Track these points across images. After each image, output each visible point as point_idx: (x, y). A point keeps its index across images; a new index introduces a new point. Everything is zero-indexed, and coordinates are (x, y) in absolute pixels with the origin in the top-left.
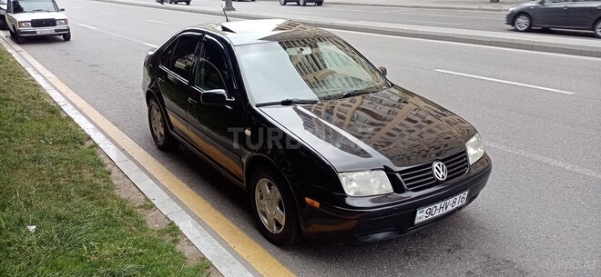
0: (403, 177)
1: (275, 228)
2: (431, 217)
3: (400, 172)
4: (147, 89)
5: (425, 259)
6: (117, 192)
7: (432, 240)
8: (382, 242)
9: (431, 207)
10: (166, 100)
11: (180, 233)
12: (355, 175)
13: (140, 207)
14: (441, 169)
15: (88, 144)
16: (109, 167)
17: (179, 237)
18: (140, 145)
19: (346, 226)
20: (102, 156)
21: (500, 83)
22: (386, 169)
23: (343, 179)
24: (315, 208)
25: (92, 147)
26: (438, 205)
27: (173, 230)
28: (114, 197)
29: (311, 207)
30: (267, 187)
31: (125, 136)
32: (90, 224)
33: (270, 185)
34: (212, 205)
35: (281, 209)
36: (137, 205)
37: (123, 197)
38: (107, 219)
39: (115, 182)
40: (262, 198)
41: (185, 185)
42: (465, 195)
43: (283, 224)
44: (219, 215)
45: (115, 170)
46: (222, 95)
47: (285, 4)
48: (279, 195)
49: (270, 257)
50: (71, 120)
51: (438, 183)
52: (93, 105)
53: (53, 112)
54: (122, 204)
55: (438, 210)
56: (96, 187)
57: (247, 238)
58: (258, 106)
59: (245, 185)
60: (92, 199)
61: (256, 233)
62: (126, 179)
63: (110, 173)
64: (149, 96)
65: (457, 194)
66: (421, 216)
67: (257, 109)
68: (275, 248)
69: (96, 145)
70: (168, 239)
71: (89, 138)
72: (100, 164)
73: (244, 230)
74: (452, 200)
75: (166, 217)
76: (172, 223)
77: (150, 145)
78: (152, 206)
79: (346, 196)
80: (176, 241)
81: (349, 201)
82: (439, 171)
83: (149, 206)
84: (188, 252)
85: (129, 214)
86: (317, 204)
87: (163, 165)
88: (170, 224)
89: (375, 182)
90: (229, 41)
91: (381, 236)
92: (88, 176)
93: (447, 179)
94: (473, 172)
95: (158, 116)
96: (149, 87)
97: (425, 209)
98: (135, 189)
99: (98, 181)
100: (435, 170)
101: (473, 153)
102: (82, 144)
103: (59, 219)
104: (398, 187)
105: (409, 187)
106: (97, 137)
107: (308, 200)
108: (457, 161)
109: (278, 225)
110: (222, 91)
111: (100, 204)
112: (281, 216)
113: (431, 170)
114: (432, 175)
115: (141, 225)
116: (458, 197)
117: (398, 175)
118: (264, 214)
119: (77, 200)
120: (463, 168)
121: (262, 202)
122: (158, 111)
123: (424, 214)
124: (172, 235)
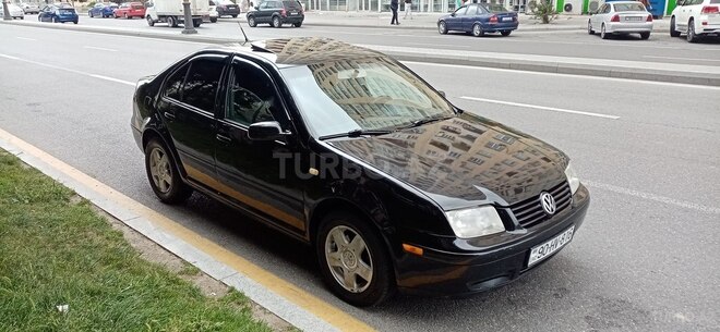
0: (515, 212)
1: (355, 285)
2: (542, 256)
3: (511, 207)
4: (144, 128)
5: (535, 307)
6: (143, 257)
8: (495, 289)
9: (544, 245)
10: (176, 143)
11: (248, 299)
12: (461, 214)
13: (181, 273)
14: (549, 202)
15: (76, 200)
16: (116, 227)
17: (248, 305)
18: (136, 200)
19: (453, 275)
22: (496, 206)
23: (448, 215)
24: (418, 255)
25: (82, 204)
26: (550, 243)
27: (237, 297)
28: (146, 263)
29: (412, 255)
30: (344, 237)
31: (112, 190)
32: (135, 297)
33: (347, 233)
34: (259, 265)
35: (365, 261)
36: (177, 271)
39: (134, 245)
40: (335, 249)
41: (215, 245)
42: (570, 230)
43: (369, 278)
44: (272, 276)
45: (125, 229)
46: (274, 129)
47: (255, 26)
48: (363, 244)
49: (355, 322)
51: (548, 217)
52: (52, 153)
53: (10, 163)
54: (161, 270)
55: (549, 248)
57: (319, 302)
58: (321, 139)
59: (308, 238)
60: (120, 267)
62: (146, 241)
63: (121, 235)
64: (148, 139)
65: (565, 228)
66: (535, 256)
67: (322, 143)
68: (356, 310)
69: (85, 202)
70: (237, 308)
71: (74, 194)
72: (103, 222)
73: (311, 293)
74: (561, 236)
75: (221, 283)
76: (232, 289)
77: (148, 198)
78: (196, 271)
79: (456, 238)
80: (248, 310)
81: (457, 243)
82: (548, 204)
83: (193, 270)
84: (269, 321)
85: (176, 281)
86: (419, 251)
88: (230, 291)
89: (483, 219)
90: (269, 63)
91: (492, 283)
92: (97, 240)
93: (557, 212)
94: (576, 203)
95: (161, 161)
96: (148, 125)
97: (538, 248)
98: (163, 252)
99: (115, 245)
100: (544, 202)
101: (574, 183)
102: (68, 200)
103: (91, 294)
104: (508, 224)
105: (521, 223)
107: (407, 247)
108: (560, 190)
109: (361, 282)
110: (274, 124)
111: (134, 271)
112: (367, 272)
113: (539, 202)
114: (541, 208)
115: (197, 293)
116: (565, 233)
117: (509, 210)
118: (340, 270)
119: (101, 270)
120: (567, 199)
121: (336, 255)
122: (161, 154)
123: (537, 254)
124: (239, 304)
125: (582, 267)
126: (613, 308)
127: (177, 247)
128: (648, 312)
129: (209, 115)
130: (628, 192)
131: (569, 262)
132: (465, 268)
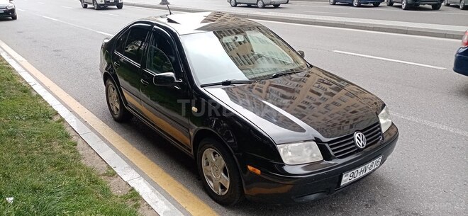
0: (331, 147)
1: (220, 190)
2: (353, 179)
3: (329, 143)
4: (104, 71)
6: (83, 162)
7: (351, 197)
8: (314, 201)
9: (354, 171)
10: (121, 80)
11: (140, 198)
12: (290, 146)
13: (104, 175)
14: (361, 139)
15: (56, 118)
16: (75, 139)
17: (139, 202)
18: (100, 118)
20: (68, 129)
21: (387, 61)
22: (317, 140)
23: (281, 149)
24: (256, 174)
25: (59, 121)
26: (359, 169)
27: (134, 195)
28: (80, 166)
29: (251, 173)
30: (213, 157)
31: (86, 110)
32: (61, 193)
33: (214, 154)
34: (163, 169)
35: (226, 174)
36: (101, 173)
37: (89, 165)
38: (76, 188)
39: (81, 152)
40: (208, 164)
41: (139, 152)
42: (379, 159)
43: (228, 187)
44: (170, 178)
45: (80, 141)
46: (171, 78)
48: (223, 163)
50: (41, 97)
51: (359, 150)
52: (58, 84)
53: (25, 92)
54: (89, 172)
55: (359, 173)
56: (64, 158)
57: (196, 199)
58: (202, 86)
59: (192, 153)
60: (62, 169)
61: (204, 193)
62: (90, 150)
63: (76, 145)
64: (106, 77)
65: (374, 159)
66: (346, 179)
67: (202, 89)
68: (220, 207)
69: (62, 120)
70: (130, 204)
71: (57, 114)
72: (67, 136)
73: (193, 192)
74: (370, 164)
75: (127, 184)
76: (133, 189)
77: (107, 117)
78: (114, 174)
79: (284, 165)
80: (137, 206)
81: (287, 169)
82: (359, 140)
83: (112, 174)
85: (95, 182)
86: (258, 172)
87: (120, 134)
88: (131, 191)
89: (307, 151)
90: (174, 31)
91: (312, 197)
92: (57, 148)
93: (366, 147)
94: (387, 138)
95: (114, 94)
96: (106, 69)
97: (349, 173)
98: (98, 158)
99: (66, 152)
100: (357, 140)
101: (384, 123)
102: (51, 118)
103: (34, 189)
104: (326, 156)
105: (336, 155)
106: (63, 112)
107: (250, 168)
108: (372, 131)
109: (223, 187)
110: (171, 74)
111: (69, 174)
112: (226, 181)
113: (353, 139)
114: (354, 144)
115: (106, 192)
116: (374, 162)
117: (326, 145)
118: (210, 178)
119: (50, 171)
120: (378, 136)
121: (208, 168)
122: (114, 89)
123: (348, 177)
124: (133, 200)
125: (391, 185)
127: (108, 155)
129: (138, 65)
130: (440, 126)
131: (382, 180)
132: (291, 186)
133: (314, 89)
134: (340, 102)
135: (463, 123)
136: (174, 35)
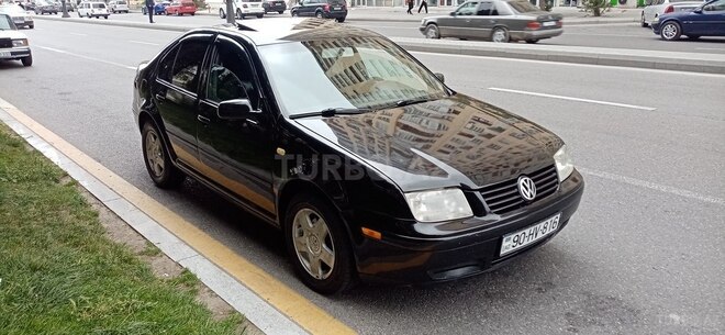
0: (484, 196)
1: (320, 271)
2: (518, 246)
3: (481, 190)
4: (139, 110)
5: (513, 302)
6: (108, 237)
7: (518, 279)
8: (463, 280)
9: (519, 234)
10: (168, 126)
11: (199, 282)
12: (424, 196)
13: (141, 253)
14: (528, 186)
15: (65, 181)
16: (95, 207)
17: (197, 287)
18: (133, 183)
19: (416, 262)
20: (84, 195)
22: (464, 188)
23: (410, 199)
24: (375, 240)
25: (69, 185)
26: (527, 231)
27: (188, 278)
28: (105, 241)
29: (371, 239)
30: (309, 221)
31: (112, 173)
32: (77, 274)
33: (312, 217)
35: (329, 245)
36: (137, 251)
37: (118, 241)
38: (99, 267)
39: (105, 226)
40: (301, 234)
41: (196, 228)
42: (556, 218)
43: (332, 265)
44: (243, 261)
45: (103, 211)
46: (245, 106)
48: (325, 228)
49: (316, 309)
50: (41, 154)
51: (526, 203)
52: (67, 139)
53: (15, 146)
54: (117, 250)
55: (527, 237)
56: (82, 231)
57: (284, 288)
58: (292, 118)
59: (277, 221)
60: (76, 245)
61: (295, 281)
62: (119, 221)
63: (97, 215)
64: (144, 119)
65: (548, 217)
66: (508, 245)
67: (292, 122)
68: (320, 297)
69: (75, 183)
70: (183, 290)
71: (66, 175)
72: (83, 203)
73: (280, 279)
74: (543, 224)
75: (178, 264)
76: (187, 270)
77: (145, 182)
78: (157, 252)
79: (415, 222)
80: (194, 292)
81: (418, 228)
82: (527, 189)
83: (153, 251)
84: (211, 305)
85: (128, 261)
86: (377, 235)
87: (165, 205)
88: (183, 273)
89: (449, 204)
90: (249, 41)
91: (459, 272)
92: (68, 218)
93: (536, 199)
94: (565, 190)
95: (155, 145)
96: (143, 107)
97: (513, 236)
98: (132, 232)
99: (82, 224)
100: (522, 187)
101: (563, 169)
102: (57, 181)
103: (34, 269)
104: (478, 209)
105: (492, 208)
106: (75, 174)
107: (365, 230)
108: (545, 176)
109: (325, 267)
110: (245, 101)
111: (87, 250)
112: (330, 258)
113: (516, 187)
114: (518, 193)
115: (144, 274)
116: (549, 221)
117: (478, 194)
118: (305, 255)
119: (56, 246)
120: (554, 184)
121: (302, 240)
122: (155, 138)
123: (511, 243)
124: (188, 285)
125: (575, 262)
126: (600, 306)
127: (146, 227)
128: (639, 312)
129: (193, 95)
130: (647, 184)
131: (562, 255)
132: (427, 255)
133: (465, 131)
134: (499, 144)
135: (680, 179)
136: (249, 47)
